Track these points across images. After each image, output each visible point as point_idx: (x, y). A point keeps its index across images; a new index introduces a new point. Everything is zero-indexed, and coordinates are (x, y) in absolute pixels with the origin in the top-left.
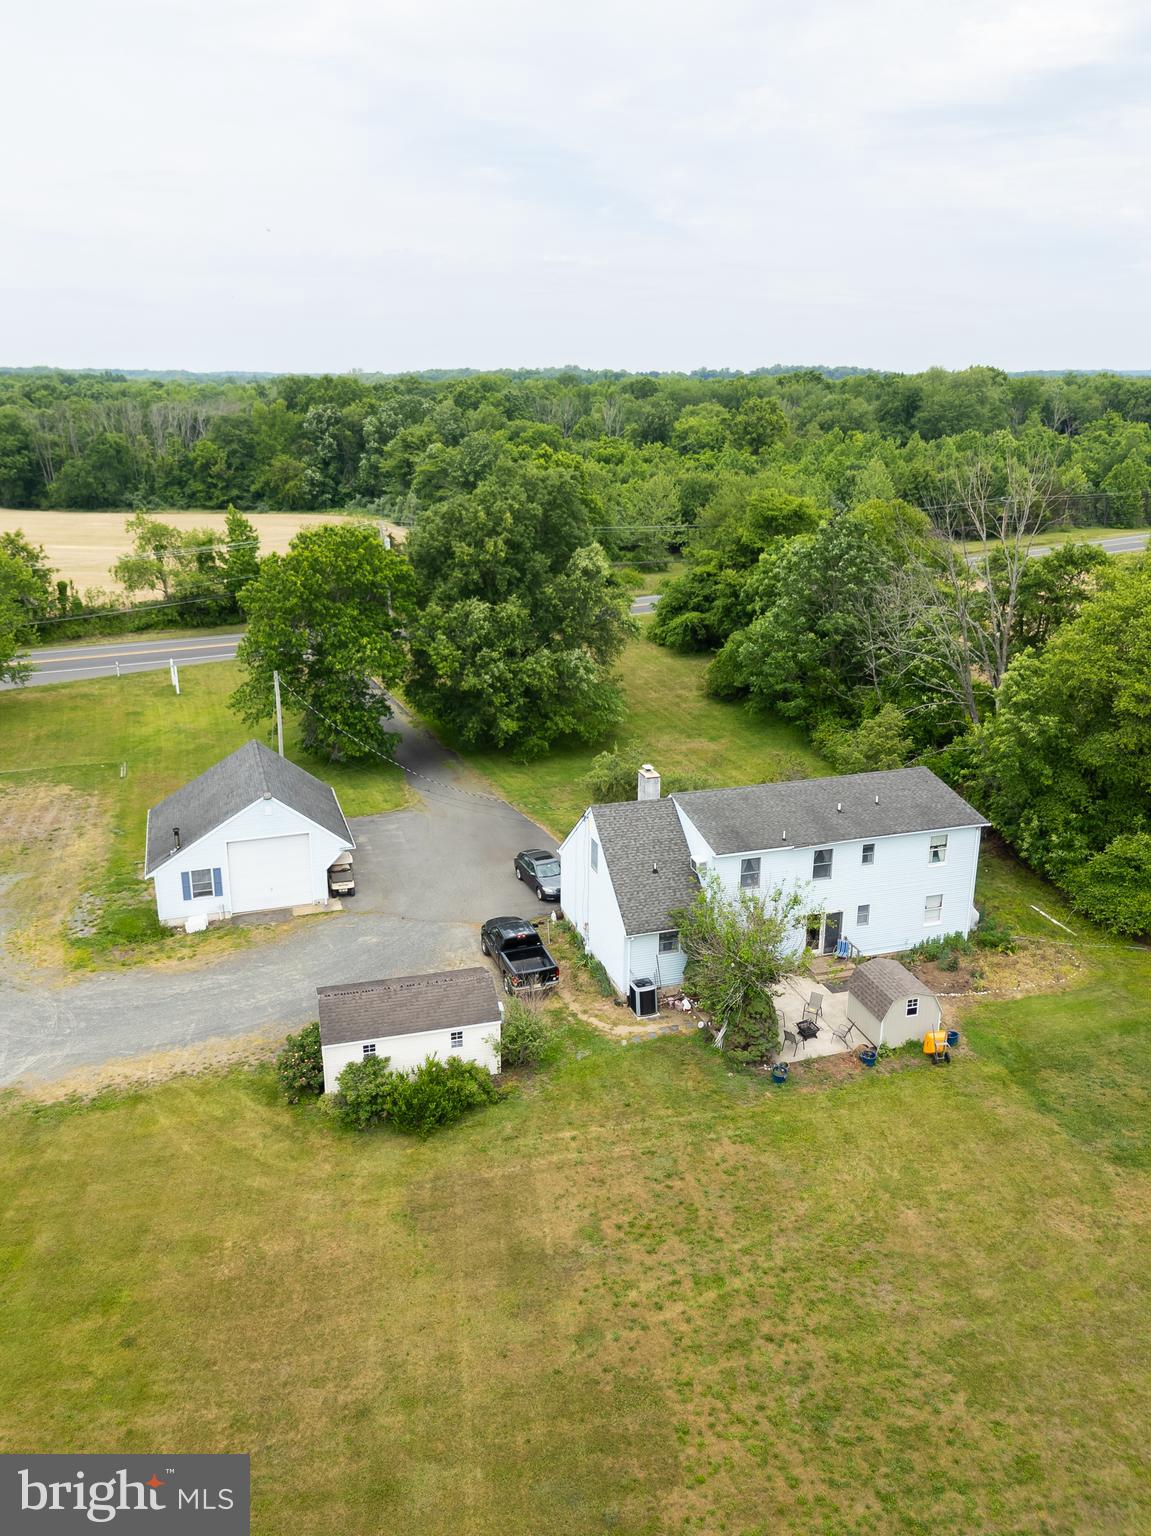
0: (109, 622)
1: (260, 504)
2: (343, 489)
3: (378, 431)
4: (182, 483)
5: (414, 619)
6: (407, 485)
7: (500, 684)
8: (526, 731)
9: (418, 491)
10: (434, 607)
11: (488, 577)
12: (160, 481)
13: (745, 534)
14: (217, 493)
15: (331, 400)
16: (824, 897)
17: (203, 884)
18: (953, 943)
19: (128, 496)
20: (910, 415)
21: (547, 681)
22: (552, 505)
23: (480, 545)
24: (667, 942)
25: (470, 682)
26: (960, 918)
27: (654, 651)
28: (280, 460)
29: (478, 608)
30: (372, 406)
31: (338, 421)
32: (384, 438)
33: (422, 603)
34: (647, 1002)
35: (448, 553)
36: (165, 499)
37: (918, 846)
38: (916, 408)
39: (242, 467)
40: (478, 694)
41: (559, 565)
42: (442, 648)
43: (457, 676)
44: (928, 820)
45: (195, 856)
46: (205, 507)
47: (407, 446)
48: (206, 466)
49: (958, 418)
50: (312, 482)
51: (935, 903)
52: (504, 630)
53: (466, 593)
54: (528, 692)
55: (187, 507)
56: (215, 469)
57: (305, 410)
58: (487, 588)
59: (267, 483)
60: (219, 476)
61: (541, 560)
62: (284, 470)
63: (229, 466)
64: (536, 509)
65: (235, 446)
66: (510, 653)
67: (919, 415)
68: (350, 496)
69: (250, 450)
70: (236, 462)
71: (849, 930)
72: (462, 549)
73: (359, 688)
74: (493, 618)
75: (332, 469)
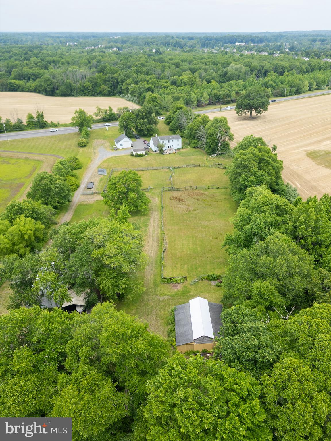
0: (95, 122)
1: (99, 95)
2: (115, 92)
3: (121, 80)
4: (83, 91)
5: (136, 122)
6: (128, 92)
7: (145, 129)
8: (148, 134)
9: (130, 94)
10: (138, 120)
11: (143, 117)
12: (79, 90)
13: (175, 110)
14: (90, 93)
15: (111, 73)
16: (169, 144)
17: (121, 145)
18: (180, 148)
19: (73, 94)
20: (225, 76)
21: (149, 128)
22: (149, 109)
23: (142, 114)
24: (157, 147)
25: (142, 128)
26: (180, 146)
27: (164, 124)
28: (102, 86)
29: (142, 120)
30: (119, 74)
31: (113, 78)
32: (123, 82)
33: (137, 120)
34: (156, 151)
35: (139, 114)
36: (80, 94)
37: (176, 140)
38: (227, 74)
39: (95, 88)
40: (142, 130)
41: (150, 115)
42: (139, 125)
43: (140, 128)
44: (177, 138)
45: (120, 143)
46: (88, 96)
47: (127, 84)
48: (88, 87)
49: (234, 77)
50: (109, 91)
51: (178, 145)
52: (145, 123)
53: (141, 119)
54: (148, 129)
55: (85, 96)
56: (90, 88)
57: (106, 74)
58: (143, 118)
59: (100, 91)
60: (90, 90)
61: (148, 115)
62: (103, 88)
63: (92, 87)
64: (148, 110)
65: (93, 83)
66: (146, 125)
67: (227, 76)
68: (116, 93)
69: (96, 84)
70: (93, 86)
71: (171, 147)
72: (140, 114)
73: (131, 129)
74: (144, 122)
75: (113, 88)
